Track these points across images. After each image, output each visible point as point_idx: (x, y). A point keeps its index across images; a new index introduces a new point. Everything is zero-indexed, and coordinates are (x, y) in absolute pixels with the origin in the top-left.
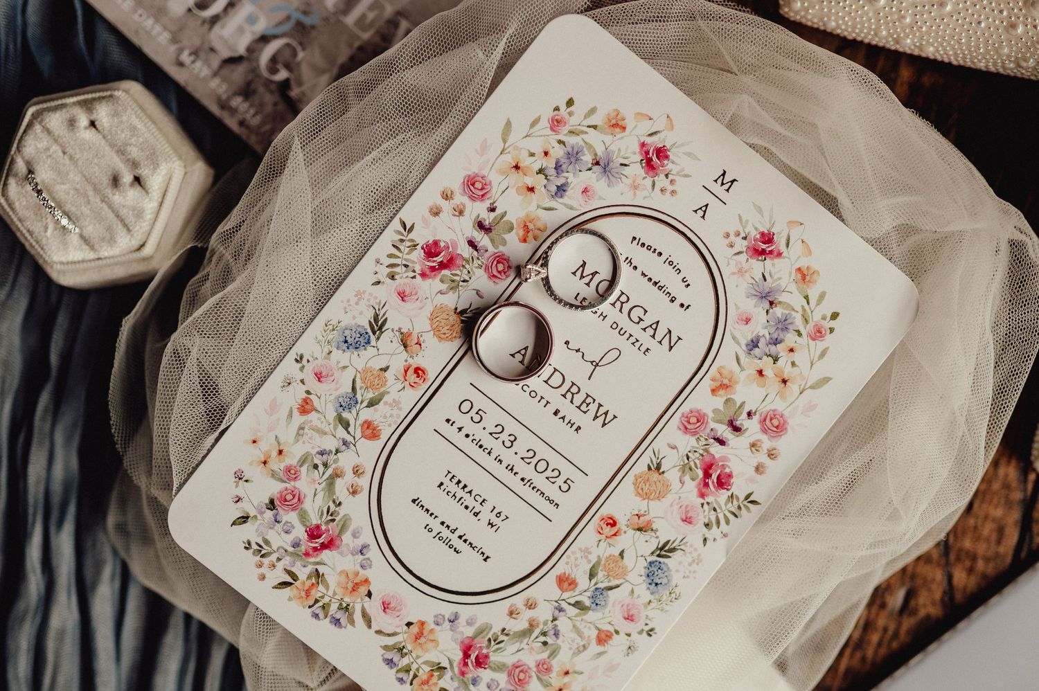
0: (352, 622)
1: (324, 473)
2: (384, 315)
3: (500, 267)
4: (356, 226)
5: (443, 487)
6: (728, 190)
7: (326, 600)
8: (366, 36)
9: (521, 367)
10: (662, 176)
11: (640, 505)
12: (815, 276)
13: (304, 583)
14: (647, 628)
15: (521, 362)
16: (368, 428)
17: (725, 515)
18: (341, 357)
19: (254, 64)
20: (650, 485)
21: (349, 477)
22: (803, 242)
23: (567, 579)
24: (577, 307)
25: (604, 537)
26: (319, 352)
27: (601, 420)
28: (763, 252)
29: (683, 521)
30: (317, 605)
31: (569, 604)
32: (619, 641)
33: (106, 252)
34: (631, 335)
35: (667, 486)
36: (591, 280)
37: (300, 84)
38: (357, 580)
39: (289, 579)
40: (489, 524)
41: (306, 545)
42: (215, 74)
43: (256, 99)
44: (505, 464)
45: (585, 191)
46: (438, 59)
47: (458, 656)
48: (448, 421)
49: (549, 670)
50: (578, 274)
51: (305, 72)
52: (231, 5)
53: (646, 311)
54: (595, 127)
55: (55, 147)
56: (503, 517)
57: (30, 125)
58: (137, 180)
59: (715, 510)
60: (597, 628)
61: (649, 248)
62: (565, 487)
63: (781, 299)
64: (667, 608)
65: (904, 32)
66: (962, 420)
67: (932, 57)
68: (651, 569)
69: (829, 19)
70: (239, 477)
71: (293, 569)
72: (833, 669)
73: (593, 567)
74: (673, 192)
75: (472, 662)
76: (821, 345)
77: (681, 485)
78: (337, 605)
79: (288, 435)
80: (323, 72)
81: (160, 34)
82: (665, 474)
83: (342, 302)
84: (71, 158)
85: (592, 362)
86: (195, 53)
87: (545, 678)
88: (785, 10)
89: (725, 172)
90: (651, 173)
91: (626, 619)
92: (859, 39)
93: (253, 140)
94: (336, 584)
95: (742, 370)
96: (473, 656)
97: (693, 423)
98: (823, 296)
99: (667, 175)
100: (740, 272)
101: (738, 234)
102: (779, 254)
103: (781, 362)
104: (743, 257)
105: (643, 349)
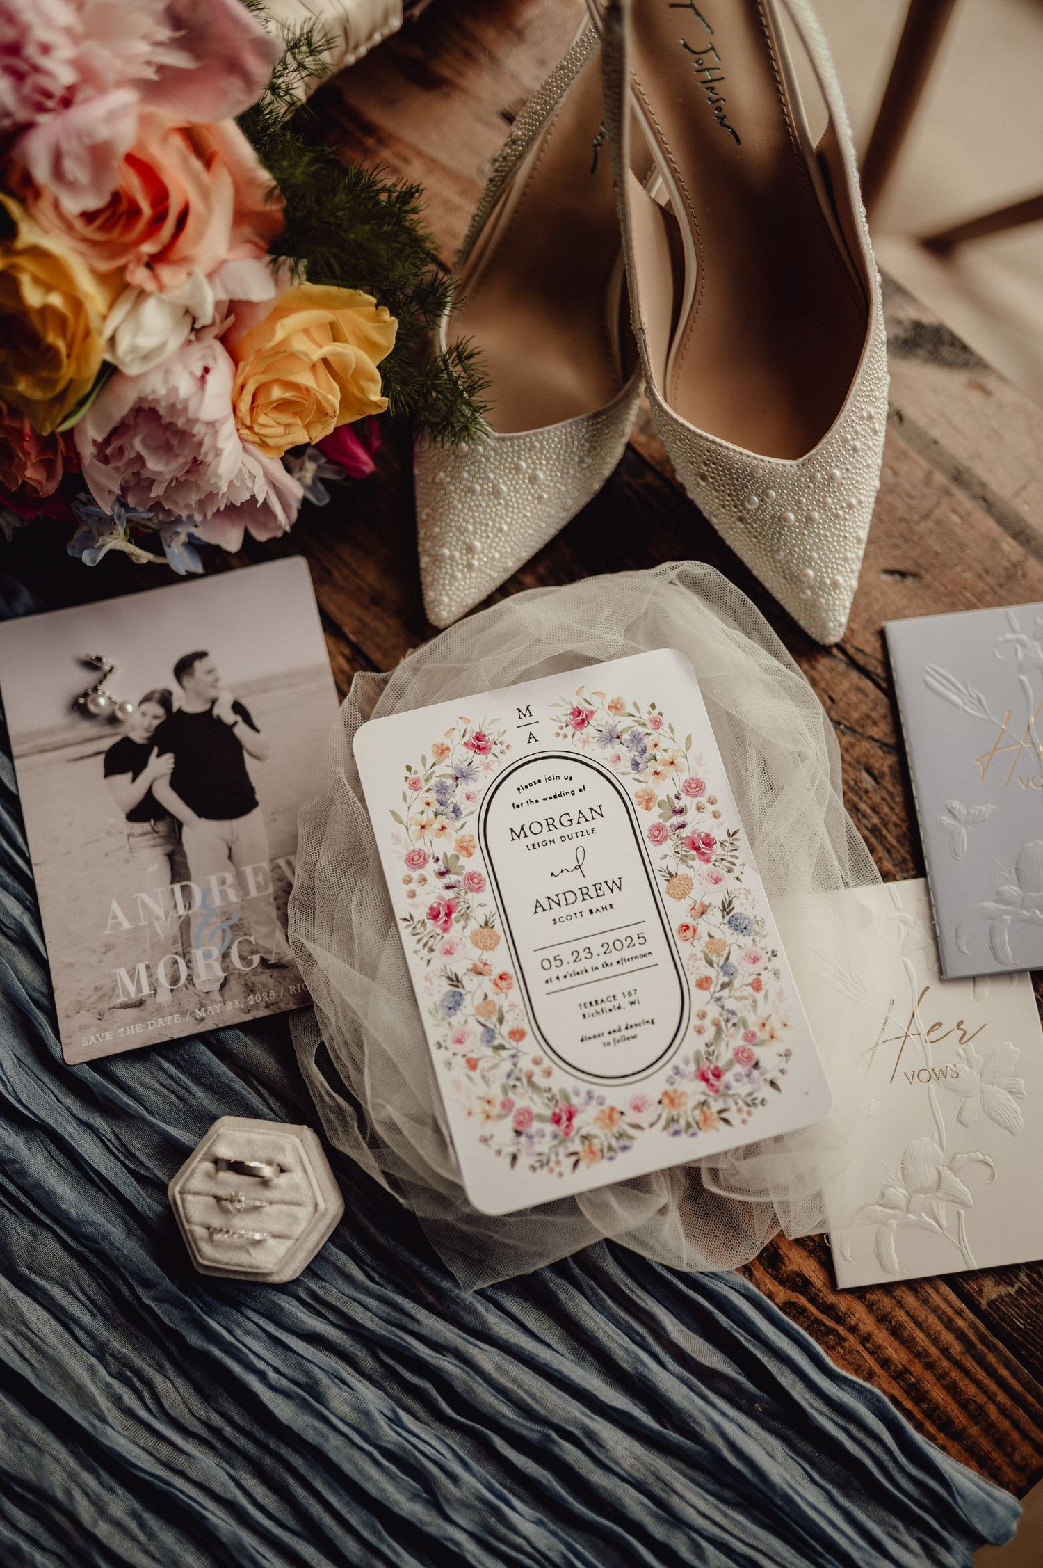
0: (631, 1138)
1: (522, 1085)
2: (451, 973)
3: (476, 881)
5: (586, 1016)
6: (531, 715)
7: (605, 1144)
8: (271, 890)
10: (493, 746)
11: (686, 903)
12: (620, 701)
13: (583, 1151)
14: (770, 954)
15: (544, 910)
16: (514, 1035)
17: (730, 856)
18: (457, 1019)
20: (678, 887)
21: (537, 1070)
22: (594, 693)
23: (702, 980)
25: (691, 939)
26: (444, 1030)
27: (615, 889)
28: (583, 721)
29: (715, 884)
30: (605, 1153)
31: (719, 991)
32: (766, 977)
34: (576, 833)
35: (686, 878)
36: (524, 832)
37: (270, 952)
38: (607, 1114)
39: (573, 1159)
40: (631, 1004)
41: (560, 1130)
42: (225, 1004)
43: (259, 986)
44: (600, 967)
45: (468, 797)
47: (703, 1085)
48: (546, 982)
49: (753, 1035)
50: (515, 837)
52: (188, 962)
53: (568, 814)
54: (434, 764)
59: (722, 860)
60: (747, 985)
62: (642, 940)
63: (619, 730)
64: (764, 933)
65: (503, 563)
67: (529, 557)
68: (733, 925)
70: (485, 1140)
71: (570, 1151)
73: (705, 959)
74: (508, 747)
75: (713, 1080)
76: (665, 726)
77: (692, 869)
78: (614, 1139)
79: (481, 1089)
80: (274, 931)
81: (172, 1021)
82: (678, 874)
83: (423, 992)
85: (576, 868)
86: (202, 1006)
87: (757, 1041)
88: (440, 626)
90: (487, 752)
91: (753, 963)
94: (599, 1131)
95: (646, 782)
96: (710, 1076)
97: (659, 834)
98: (635, 705)
99: (495, 744)
100: (586, 742)
101: (561, 728)
102: (592, 712)
103: (658, 757)
104: (578, 734)
105: (590, 832)
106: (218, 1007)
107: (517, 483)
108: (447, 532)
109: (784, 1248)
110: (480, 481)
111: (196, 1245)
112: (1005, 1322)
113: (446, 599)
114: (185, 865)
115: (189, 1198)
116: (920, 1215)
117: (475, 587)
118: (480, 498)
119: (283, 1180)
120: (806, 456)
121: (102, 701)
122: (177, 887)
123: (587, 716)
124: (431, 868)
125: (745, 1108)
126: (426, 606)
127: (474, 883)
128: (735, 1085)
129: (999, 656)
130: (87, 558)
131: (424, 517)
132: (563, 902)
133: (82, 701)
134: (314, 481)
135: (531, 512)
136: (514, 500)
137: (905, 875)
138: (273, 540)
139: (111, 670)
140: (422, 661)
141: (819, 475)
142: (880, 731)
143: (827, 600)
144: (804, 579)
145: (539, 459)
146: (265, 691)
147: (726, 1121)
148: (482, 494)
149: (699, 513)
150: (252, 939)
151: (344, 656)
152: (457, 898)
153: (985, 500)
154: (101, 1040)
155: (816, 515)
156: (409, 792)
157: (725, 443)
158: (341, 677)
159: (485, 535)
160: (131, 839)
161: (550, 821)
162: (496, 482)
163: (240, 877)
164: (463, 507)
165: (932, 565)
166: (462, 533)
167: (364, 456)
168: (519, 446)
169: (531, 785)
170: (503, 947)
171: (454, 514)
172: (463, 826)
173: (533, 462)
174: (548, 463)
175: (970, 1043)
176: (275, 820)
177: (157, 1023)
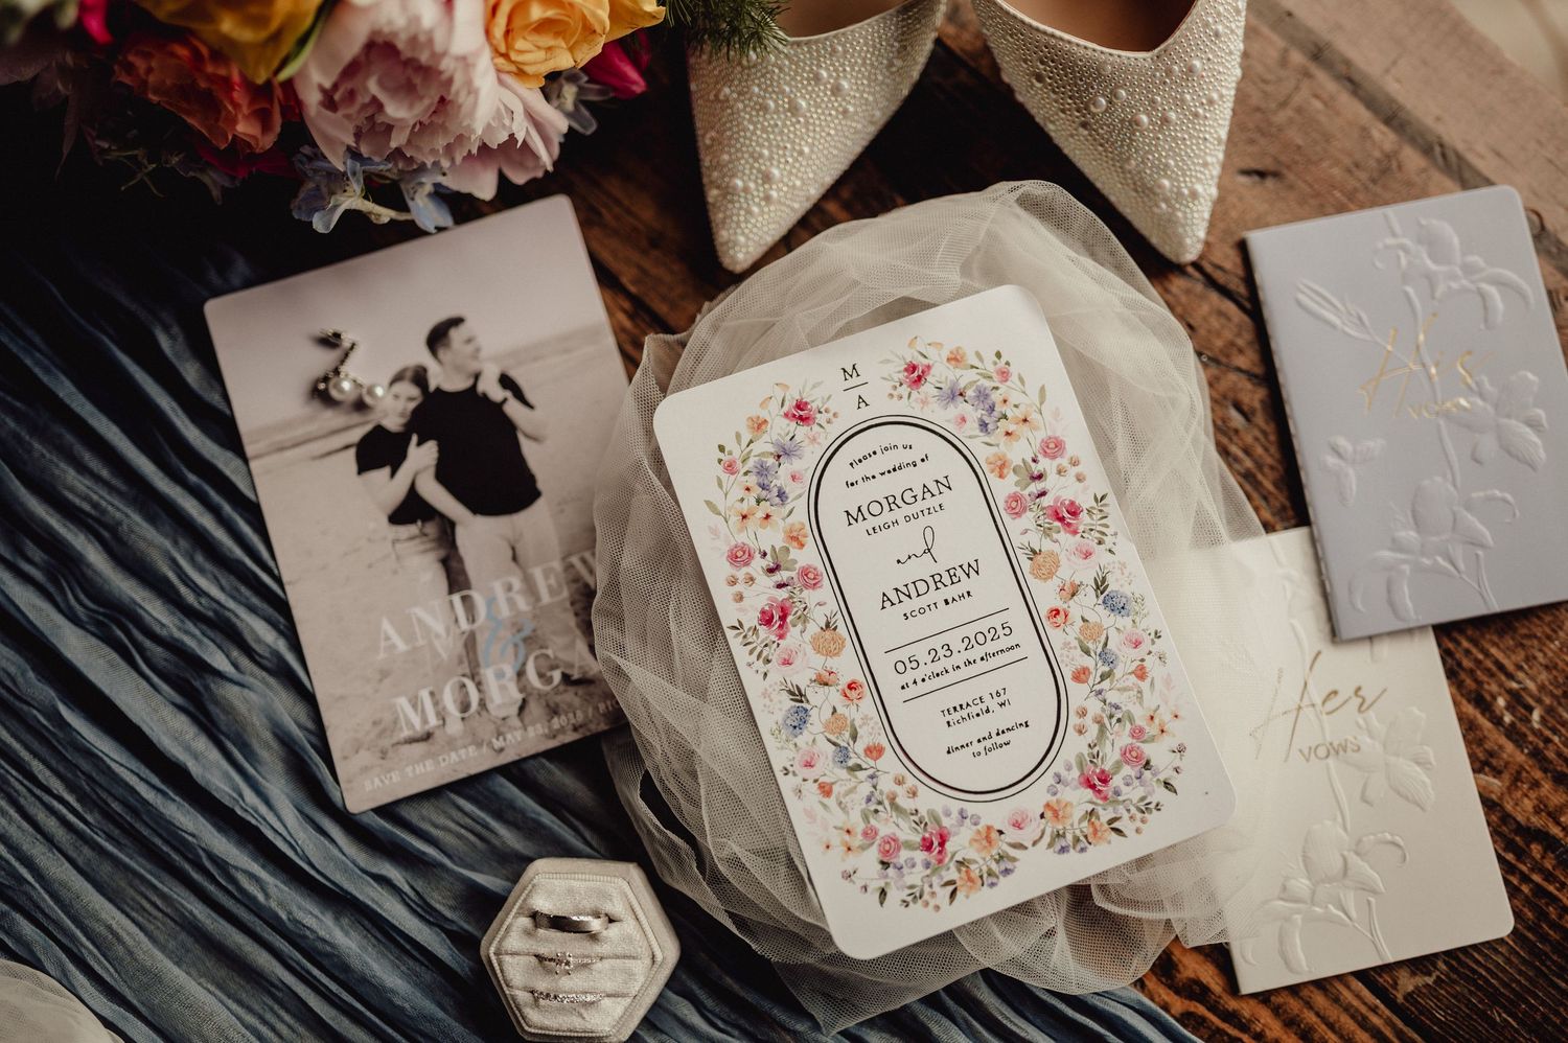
0: (1014, 860)
1: (885, 808)
2: (792, 685)
3: (811, 576)
5: (951, 723)
6: (858, 375)
7: (985, 869)
8: (565, 594)
9: (896, 607)
10: (818, 415)
11: (1054, 584)
12: (960, 351)
13: (961, 878)
14: (1153, 636)
15: (892, 604)
16: (871, 752)
17: (1100, 525)
18: (803, 739)
19: (535, 692)
20: (1044, 566)
21: (899, 790)
22: (929, 344)
23: (1079, 672)
25: (1062, 625)
26: (790, 753)
27: (972, 573)
28: (920, 378)
29: (1086, 558)
30: (985, 878)
31: (1099, 683)
32: (1151, 663)
34: (922, 511)
35: (1052, 554)
36: (862, 514)
37: (572, 666)
38: (984, 834)
39: (951, 888)
40: (1001, 705)
41: (932, 857)
42: (526, 730)
43: (563, 706)
44: (962, 666)
45: (794, 477)
47: (1089, 791)
48: (903, 688)
49: (1141, 730)
50: (852, 521)
51: (564, 656)
52: (479, 685)
53: (911, 489)
54: (751, 441)
56: (1002, 691)
59: (1092, 530)
60: (1130, 673)
62: (1007, 631)
63: (962, 385)
64: (1145, 611)
68: (1109, 605)
70: (848, 876)
71: (946, 880)
73: (1081, 647)
74: (835, 415)
75: (1101, 785)
76: (1014, 378)
77: (1058, 543)
78: (994, 863)
79: (838, 818)
80: (577, 644)
81: (467, 754)
82: (1042, 550)
83: (763, 710)
85: (925, 552)
86: (499, 734)
87: (1146, 735)
88: (738, 269)
89: (844, 369)
90: (811, 422)
91: (1136, 647)
94: (977, 853)
95: (998, 445)
96: (1097, 782)
97: (1017, 505)
98: (978, 355)
99: (820, 412)
100: (924, 402)
101: (895, 387)
102: (929, 367)
103: (1009, 415)
104: (914, 393)
105: (938, 508)
106: (518, 734)
107: (818, 96)
108: (738, 159)
109: (1177, 954)
110: (774, 96)
111: (520, 1011)
112: (1423, 1015)
113: (742, 239)
114: (463, 572)
115: (507, 959)
116: (1326, 907)
117: (774, 222)
118: (775, 116)
119: (614, 930)
120: (1162, 46)
121: (346, 385)
122: (456, 598)
123: (923, 372)
124: (758, 565)
125: (1139, 815)
126: (718, 248)
127: (809, 578)
128: (1124, 789)
129: (1378, 264)
130: (321, 224)
131: (708, 142)
132: (913, 594)
133: (322, 386)
134: (575, 106)
135: (835, 129)
136: (815, 116)
137: (1286, 524)
138: (534, 181)
139: (353, 347)
140: (721, 318)
141: (1176, 68)
142: (1247, 360)
143: (1185, 213)
144: (1158, 191)
145: (843, 65)
146: (536, 359)
147: (1118, 831)
148: (777, 111)
149: (1031, 118)
150: (550, 652)
151: (625, 311)
152: (791, 597)
153: (1350, 80)
154: (387, 782)
155: (1172, 116)
156: (724, 477)
157: (1066, 36)
158: (623, 336)
159: (783, 160)
160: (398, 546)
161: (891, 500)
162: (792, 96)
163: (528, 581)
164: (756, 128)
165: (1296, 163)
166: (756, 160)
167: (633, 75)
168: (818, 51)
169: (865, 458)
170: (849, 650)
171: (745, 138)
172: (791, 512)
173: (836, 70)
174: (852, 69)
175: (1371, 713)
176: (562, 511)
177: (449, 756)
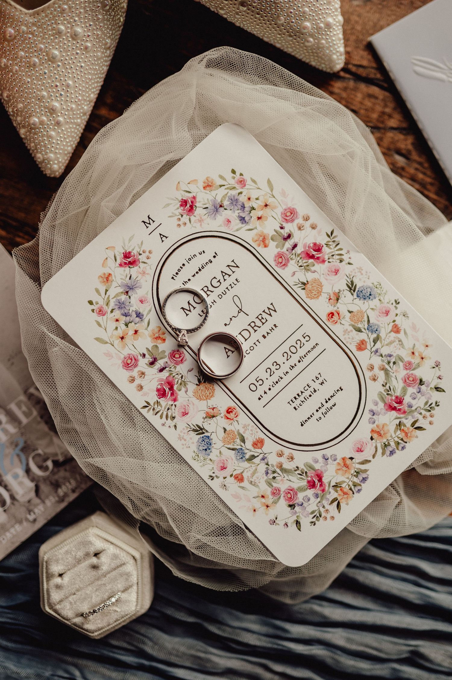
0: (366, 471)
1: (279, 474)
2: (194, 426)
3: (177, 356)
4: (141, 434)
5: (297, 408)
6: (154, 221)
7: (351, 483)
8: (35, 413)
9: (236, 353)
10: (140, 257)
11: (324, 298)
12: (210, 180)
13: (339, 495)
14: (394, 304)
15: (233, 352)
16: (256, 445)
17: (336, 250)
18: (214, 454)
19: (41, 479)
20: (313, 290)
21: (283, 460)
22: (189, 183)
23: (359, 345)
24: (206, 316)
25: (339, 321)
26: (210, 466)
27: (272, 313)
28: (191, 207)
29: (336, 274)
30: (353, 489)
31: (374, 346)
32: (399, 321)
33: (134, 579)
34: (227, 288)
35: (315, 280)
36: (192, 306)
37: (56, 455)
38: (342, 464)
39: (336, 503)
40: (321, 384)
41: (318, 490)
42: (43, 502)
43: (61, 480)
44: (289, 370)
45: (142, 301)
46: (54, 373)
47: (393, 412)
48: (259, 399)
49: (410, 363)
50: (188, 312)
51: (50, 450)
52: (6, 487)
53: (215, 278)
54: (107, 291)
55: (71, 599)
56: (319, 376)
57: (56, 611)
58: (96, 555)
59: (333, 255)
60: (390, 332)
61: (179, 270)
62: (307, 338)
63: (219, 200)
64: (384, 291)
65: (80, 109)
66: (303, 109)
67: (96, 96)
68: (361, 297)
69: (66, 150)
70: (273, 522)
71: (331, 500)
72: (434, 202)
73: (355, 329)
74: (150, 252)
75: (399, 406)
76: (249, 182)
77: (316, 272)
78: (355, 478)
79: (254, 491)
80: (51, 441)
81: (16, 530)
82: (308, 281)
83: (183, 448)
84: (78, 590)
85: (239, 312)
86: (30, 511)
87: (414, 366)
88: (57, 174)
89: (143, 221)
90: (137, 263)
91: (387, 315)
92: (80, 135)
93: (84, 486)
94: (343, 477)
95: (256, 228)
96: (396, 405)
97: (282, 260)
98: (221, 177)
99: (140, 254)
100: (201, 221)
101: (179, 219)
102: (194, 198)
103: (255, 206)
104: (193, 218)
105: (236, 282)
106: (41, 507)
107: (64, 44)
108: (29, 104)
110: (36, 54)
113: (52, 155)
118: (42, 67)
123: (192, 202)
124: (143, 363)
125: (428, 414)
126: (40, 166)
127: (177, 358)
128: (413, 402)
135: (84, 62)
136: (67, 58)
147: (419, 428)
148: (42, 64)
152: (171, 374)
156: (100, 319)
159: (58, 95)
161: (205, 289)
162: (47, 50)
166: (41, 101)
170: (218, 390)
171: (28, 88)
172: (149, 323)
176: (12, 364)
177: (6, 536)
